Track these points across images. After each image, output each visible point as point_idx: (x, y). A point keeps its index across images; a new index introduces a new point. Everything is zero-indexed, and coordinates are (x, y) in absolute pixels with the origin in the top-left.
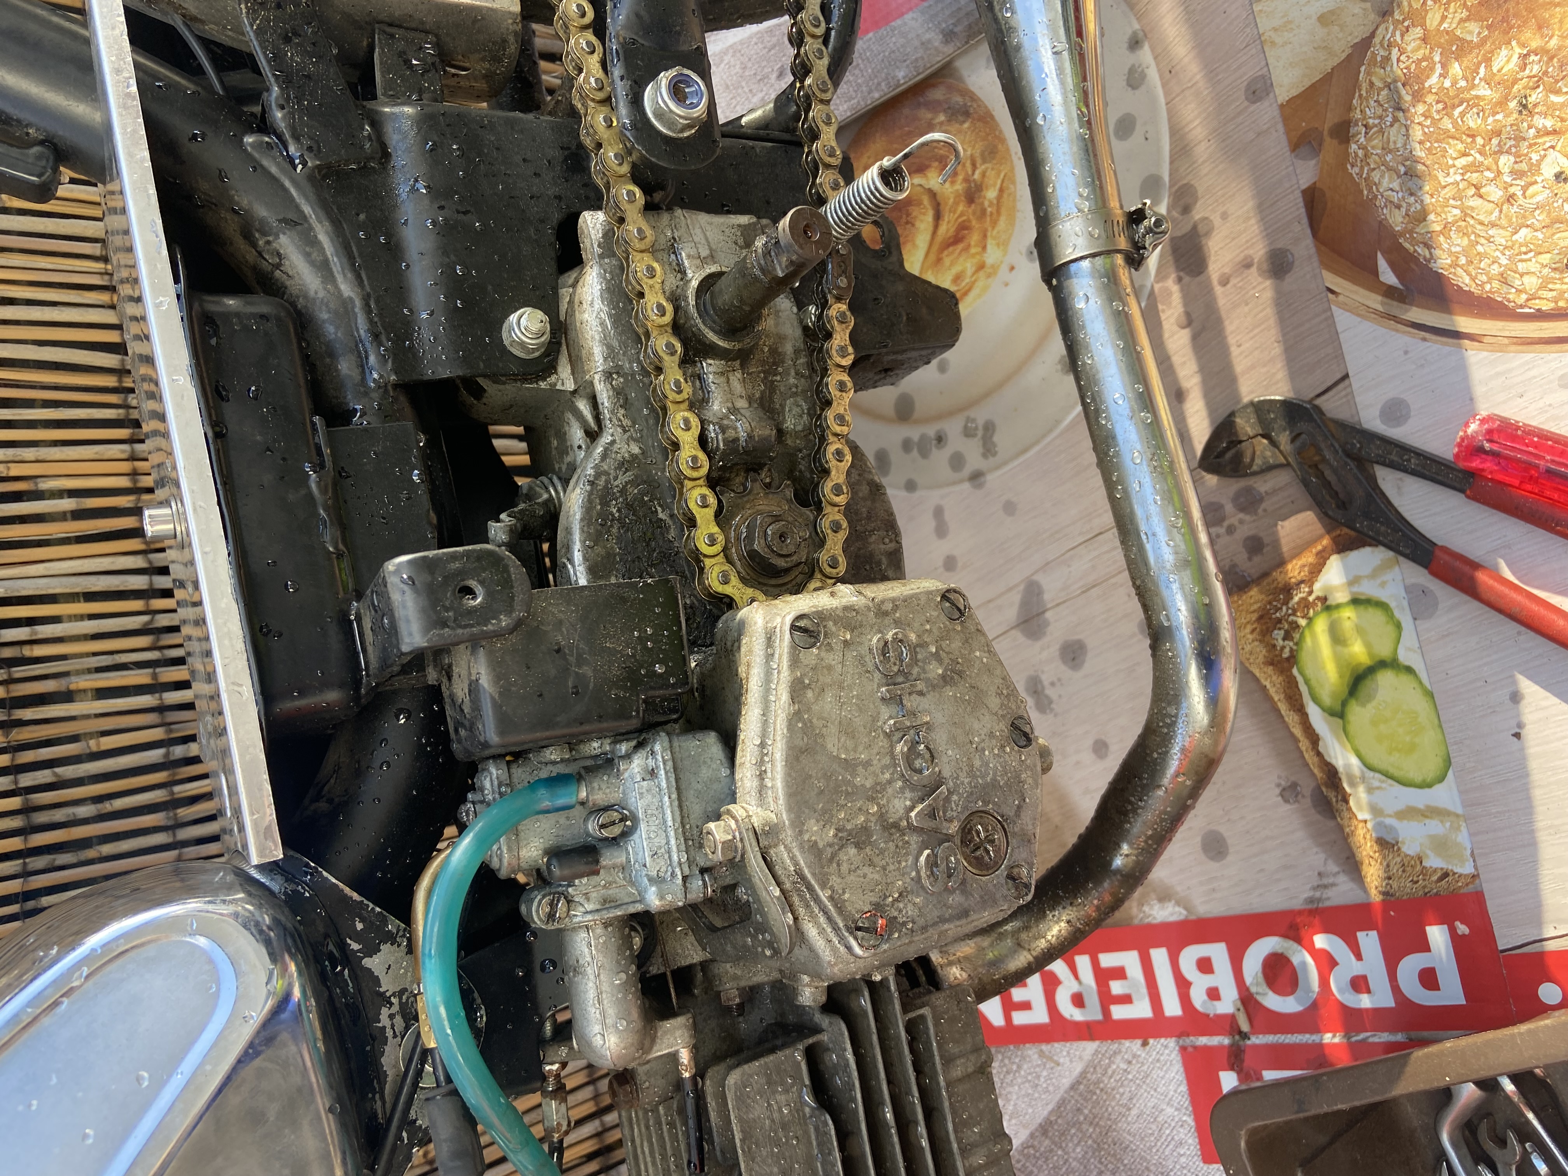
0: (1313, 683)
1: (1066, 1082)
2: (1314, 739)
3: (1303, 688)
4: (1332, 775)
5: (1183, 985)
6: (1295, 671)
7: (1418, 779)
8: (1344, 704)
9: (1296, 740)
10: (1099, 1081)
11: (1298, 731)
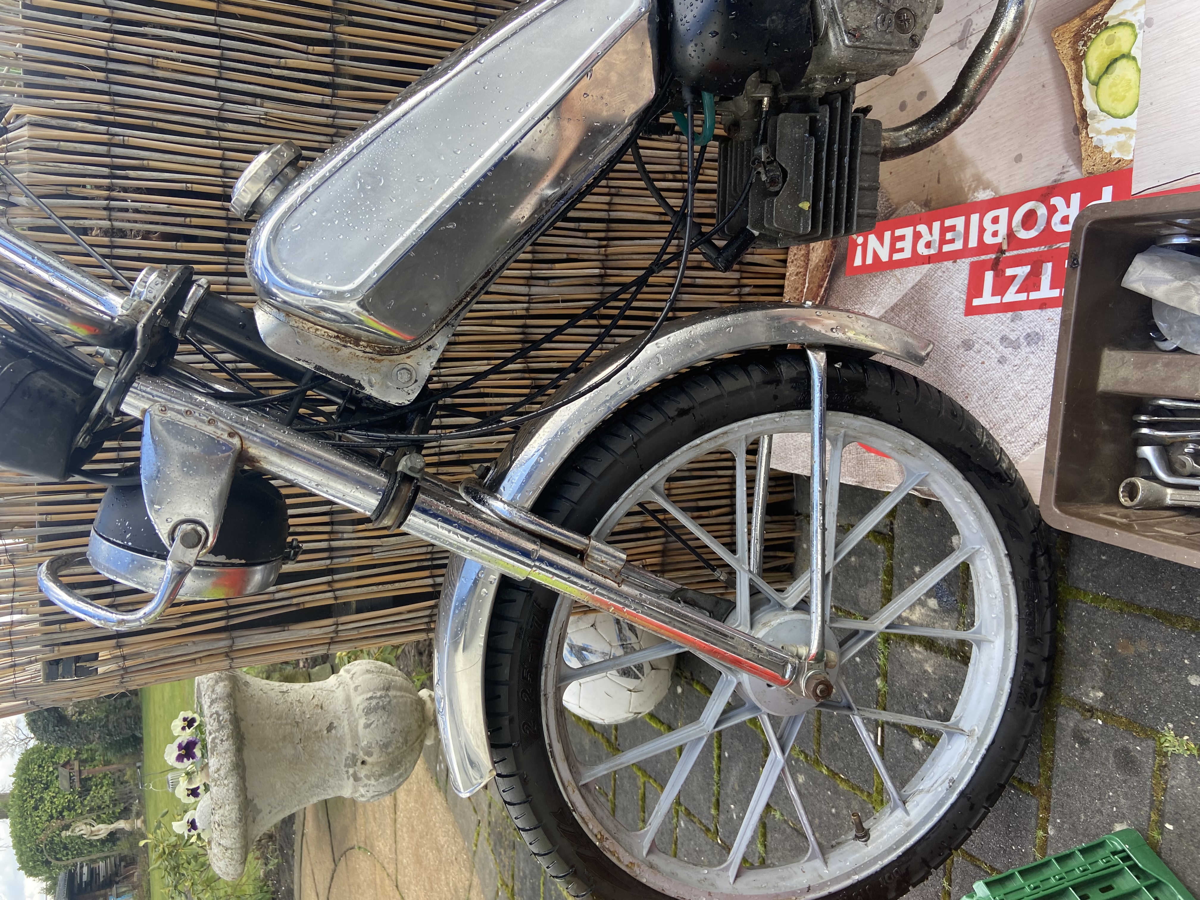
0: (1089, 68)
1: (910, 285)
2: (1081, 96)
3: (1084, 71)
4: (1084, 115)
5: (982, 230)
6: (1083, 63)
7: (1121, 114)
8: (1100, 78)
9: (1073, 98)
10: (927, 283)
11: (1075, 94)
